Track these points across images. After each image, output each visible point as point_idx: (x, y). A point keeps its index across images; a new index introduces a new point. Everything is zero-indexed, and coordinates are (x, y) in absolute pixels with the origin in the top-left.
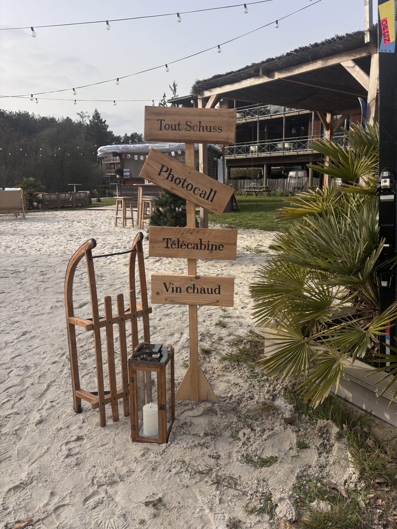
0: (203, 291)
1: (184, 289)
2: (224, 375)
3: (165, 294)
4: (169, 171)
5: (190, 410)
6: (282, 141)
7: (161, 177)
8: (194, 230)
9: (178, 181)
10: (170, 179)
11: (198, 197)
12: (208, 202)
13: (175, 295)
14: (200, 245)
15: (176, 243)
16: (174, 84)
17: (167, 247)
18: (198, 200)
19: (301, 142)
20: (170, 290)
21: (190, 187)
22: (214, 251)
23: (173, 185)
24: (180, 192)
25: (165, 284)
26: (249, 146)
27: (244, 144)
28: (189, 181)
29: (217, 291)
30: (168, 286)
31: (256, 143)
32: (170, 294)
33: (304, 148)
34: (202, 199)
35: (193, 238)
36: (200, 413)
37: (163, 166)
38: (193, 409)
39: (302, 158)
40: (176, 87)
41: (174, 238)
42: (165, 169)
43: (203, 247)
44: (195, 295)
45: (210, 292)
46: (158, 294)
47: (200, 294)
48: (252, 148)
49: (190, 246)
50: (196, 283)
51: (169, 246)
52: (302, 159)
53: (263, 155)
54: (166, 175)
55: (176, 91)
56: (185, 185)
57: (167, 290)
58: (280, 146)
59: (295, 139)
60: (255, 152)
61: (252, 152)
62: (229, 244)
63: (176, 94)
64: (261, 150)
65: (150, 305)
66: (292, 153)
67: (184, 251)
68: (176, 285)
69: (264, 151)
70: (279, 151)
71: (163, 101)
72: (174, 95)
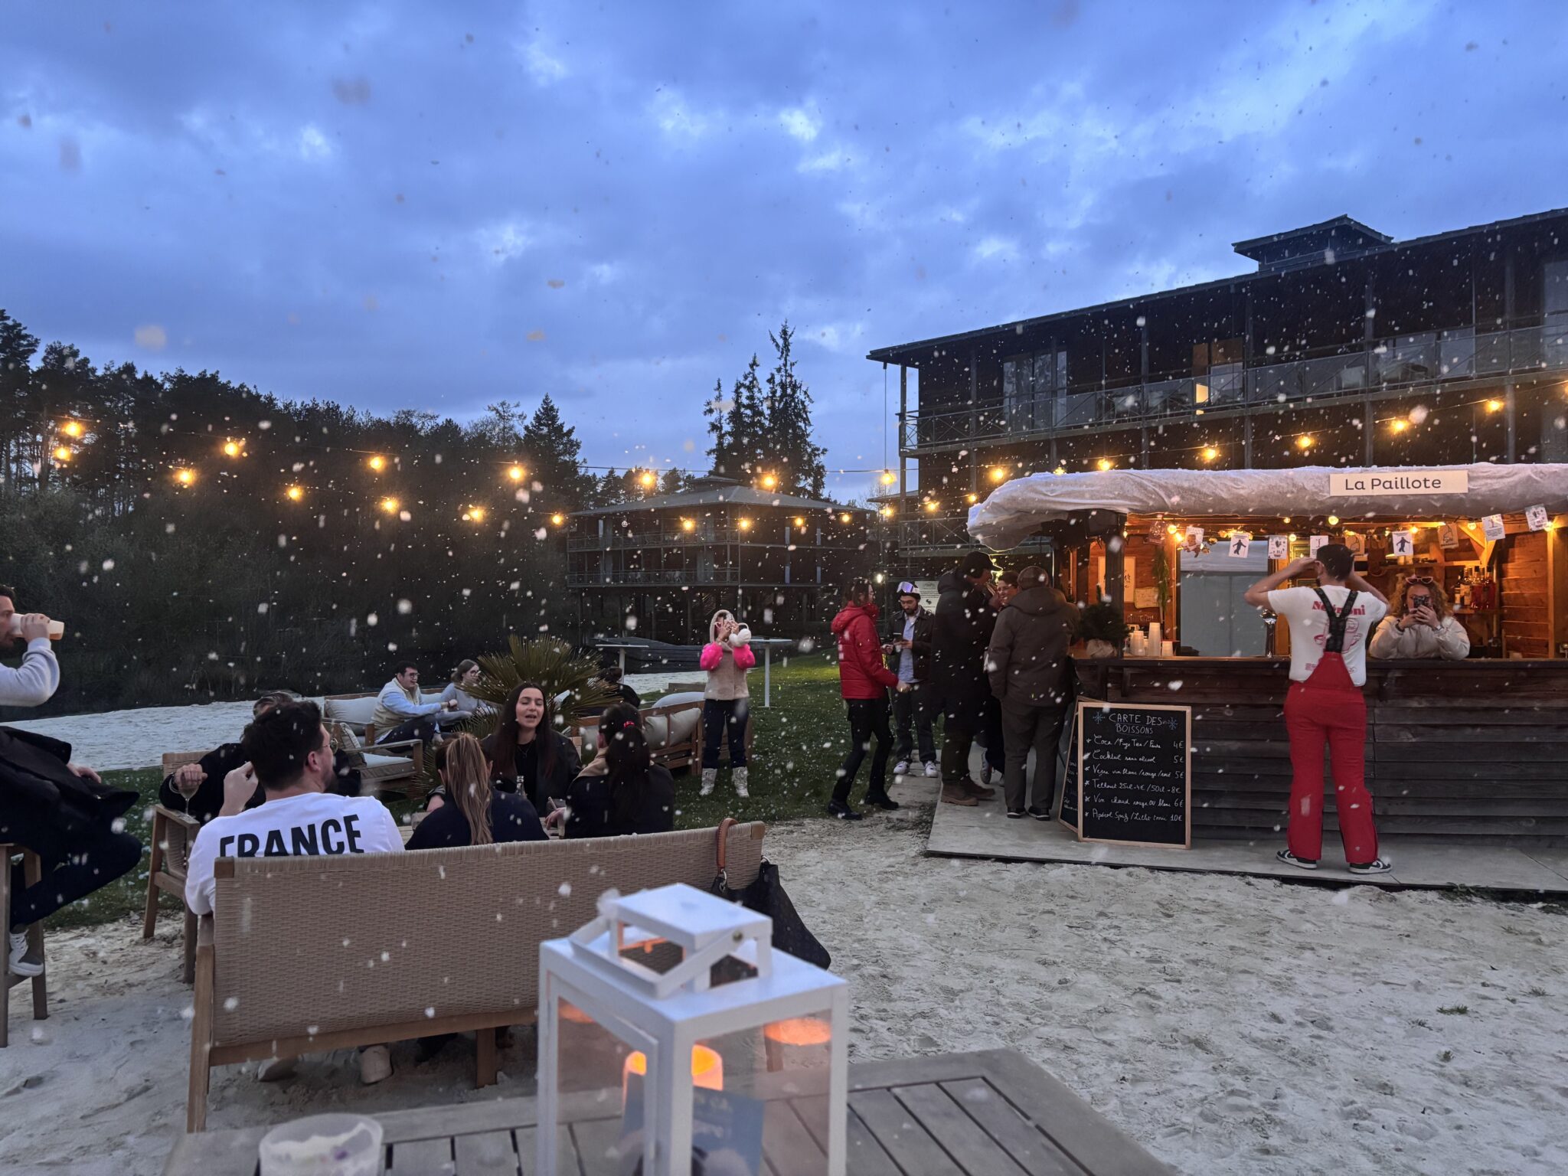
16: (785, 332)
40: (790, 340)
71: (750, 379)
72: (783, 360)
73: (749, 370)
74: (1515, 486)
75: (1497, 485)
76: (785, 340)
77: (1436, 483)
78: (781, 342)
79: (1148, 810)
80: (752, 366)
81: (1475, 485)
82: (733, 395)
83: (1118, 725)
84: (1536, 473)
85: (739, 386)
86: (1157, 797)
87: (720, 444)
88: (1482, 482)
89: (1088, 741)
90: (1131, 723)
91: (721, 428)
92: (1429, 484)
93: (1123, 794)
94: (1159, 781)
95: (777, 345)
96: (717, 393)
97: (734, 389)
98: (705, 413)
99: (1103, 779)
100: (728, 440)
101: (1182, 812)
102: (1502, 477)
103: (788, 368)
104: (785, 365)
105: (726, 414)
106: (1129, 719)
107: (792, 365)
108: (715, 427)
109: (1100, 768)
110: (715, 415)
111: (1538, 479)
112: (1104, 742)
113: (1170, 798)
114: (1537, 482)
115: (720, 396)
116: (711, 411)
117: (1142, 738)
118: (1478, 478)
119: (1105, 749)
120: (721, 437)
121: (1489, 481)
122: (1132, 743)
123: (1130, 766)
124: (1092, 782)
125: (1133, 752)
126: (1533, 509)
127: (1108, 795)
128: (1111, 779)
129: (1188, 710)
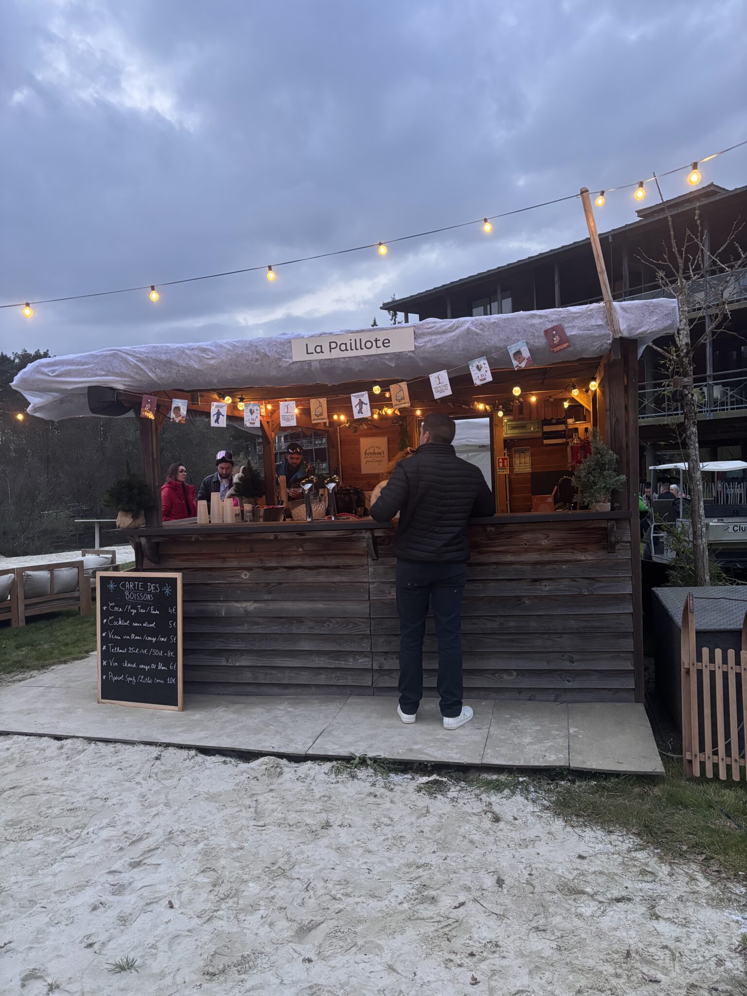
77: (386, 343)
79: (151, 673)
81: (421, 342)
83: (127, 593)
84: (476, 325)
86: (157, 660)
88: (427, 339)
89: (105, 608)
90: (136, 590)
92: (380, 344)
94: (158, 645)
99: (116, 644)
101: (176, 675)
102: (445, 332)
106: (134, 586)
109: (114, 634)
111: (479, 331)
112: (116, 609)
113: (166, 662)
114: (477, 334)
117: (145, 604)
118: (424, 334)
119: (117, 615)
121: (434, 337)
122: (137, 609)
123: (137, 631)
124: (108, 647)
125: (139, 618)
126: (476, 362)
127: (120, 658)
128: (123, 644)
129: (179, 576)
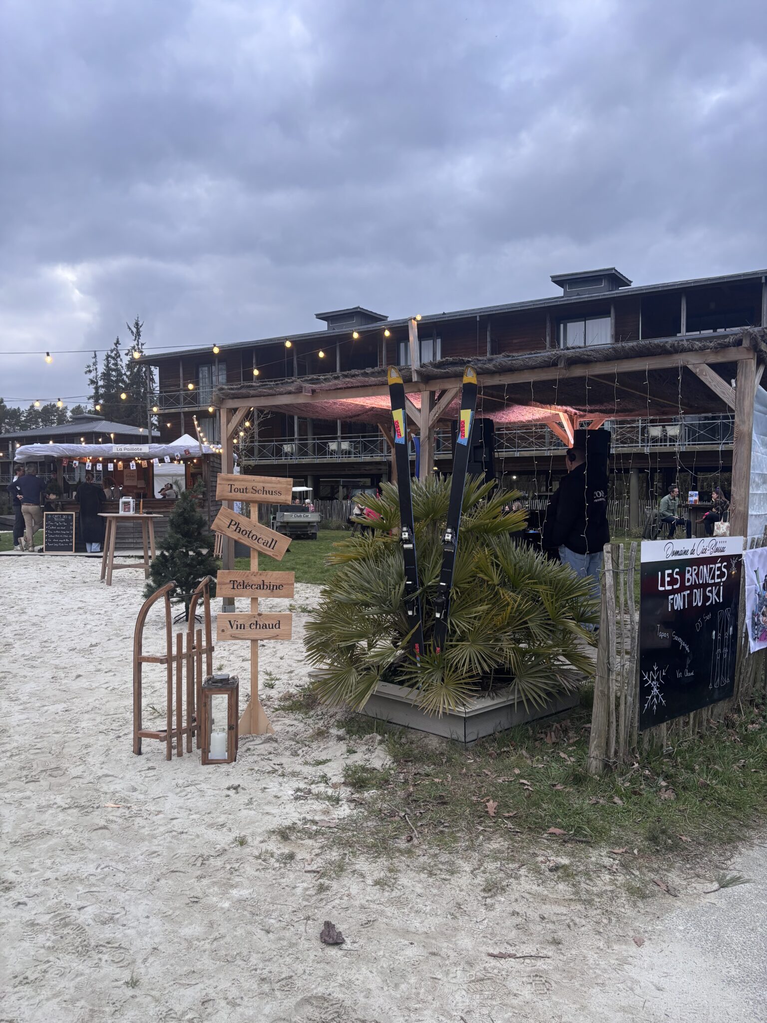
0: (265, 626)
1: (247, 625)
2: (278, 721)
3: (230, 631)
4: (237, 525)
5: (251, 741)
6: (336, 438)
7: (230, 529)
8: (257, 573)
9: (244, 533)
10: (238, 530)
11: (262, 545)
12: (270, 549)
13: (239, 631)
14: (262, 586)
15: (242, 584)
16: (137, 324)
17: (233, 588)
18: (261, 547)
19: (368, 441)
20: (235, 627)
21: (255, 537)
22: (275, 590)
23: (240, 535)
24: (245, 541)
25: (230, 621)
26: (282, 445)
27: (272, 441)
28: (254, 532)
29: (277, 626)
30: (232, 623)
31: (293, 440)
32: (234, 631)
33: (372, 451)
34: (265, 547)
35: (257, 580)
36: (261, 742)
37: (232, 520)
38: (253, 740)
39: (371, 467)
40: (141, 329)
41: (240, 580)
42: (233, 523)
43: (265, 587)
44: (258, 631)
45: (271, 627)
46: (223, 631)
47: (262, 630)
48: (287, 448)
49: (253, 587)
50: (258, 620)
51: (235, 587)
52: (371, 470)
53: (306, 460)
54: (234, 527)
55: (139, 335)
56: (250, 536)
57: (232, 627)
58: (333, 446)
59: (358, 437)
60: (292, 454)
61: (286, 454)
62: (288, 584)
63: (141, 341)
64: (302, 451)
65: (213, 643)
66: (353, 459)
67: (249, 591)
68: (240, 622)
69: (306, 454)
70: (331, 454)
71: (115, 352)
72: (136, 342)
73: (114, 346)
74: (160, 451)
75: (156, 450)
76: (138, 329)
77: (141, 449)
78: (134, 330)
79: (64, 543)
80: (116, 344)
81: (151, 450)
82: (105, 362)
83: (55, 518)
85: (108, 356)
86: (65, 538)
87: (97, 392)
90: (59, 517)
91: (97, 383)
93: (56, 538)
94: (66, 534)
95: (132, 332)
96: (94, 360)
97: (105, 357)
98: (86, 373)
99: (51, 534)
100: (102, 391)
101: (72, 542)
103: (140, 346)
104: (138, 345)
105: (100, 374)
107: (142, 344)
108: (92, 382)
109: (50, 531)
110: (93, 374)
113: (69, 538)
115: (96, 362)
116: (90, 371)
117: (62, 522)
119: (51, 526)
120: (97, 389)
122: (59, 523)
123: (58, 530)
125: (59, 526)
127: (52, 539)
128: (53, 534)
129: (74, 513)
